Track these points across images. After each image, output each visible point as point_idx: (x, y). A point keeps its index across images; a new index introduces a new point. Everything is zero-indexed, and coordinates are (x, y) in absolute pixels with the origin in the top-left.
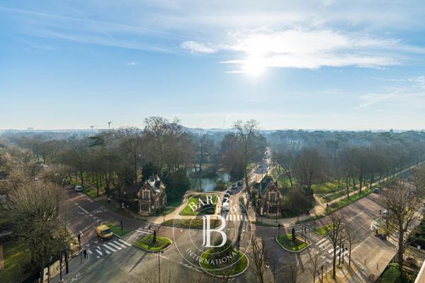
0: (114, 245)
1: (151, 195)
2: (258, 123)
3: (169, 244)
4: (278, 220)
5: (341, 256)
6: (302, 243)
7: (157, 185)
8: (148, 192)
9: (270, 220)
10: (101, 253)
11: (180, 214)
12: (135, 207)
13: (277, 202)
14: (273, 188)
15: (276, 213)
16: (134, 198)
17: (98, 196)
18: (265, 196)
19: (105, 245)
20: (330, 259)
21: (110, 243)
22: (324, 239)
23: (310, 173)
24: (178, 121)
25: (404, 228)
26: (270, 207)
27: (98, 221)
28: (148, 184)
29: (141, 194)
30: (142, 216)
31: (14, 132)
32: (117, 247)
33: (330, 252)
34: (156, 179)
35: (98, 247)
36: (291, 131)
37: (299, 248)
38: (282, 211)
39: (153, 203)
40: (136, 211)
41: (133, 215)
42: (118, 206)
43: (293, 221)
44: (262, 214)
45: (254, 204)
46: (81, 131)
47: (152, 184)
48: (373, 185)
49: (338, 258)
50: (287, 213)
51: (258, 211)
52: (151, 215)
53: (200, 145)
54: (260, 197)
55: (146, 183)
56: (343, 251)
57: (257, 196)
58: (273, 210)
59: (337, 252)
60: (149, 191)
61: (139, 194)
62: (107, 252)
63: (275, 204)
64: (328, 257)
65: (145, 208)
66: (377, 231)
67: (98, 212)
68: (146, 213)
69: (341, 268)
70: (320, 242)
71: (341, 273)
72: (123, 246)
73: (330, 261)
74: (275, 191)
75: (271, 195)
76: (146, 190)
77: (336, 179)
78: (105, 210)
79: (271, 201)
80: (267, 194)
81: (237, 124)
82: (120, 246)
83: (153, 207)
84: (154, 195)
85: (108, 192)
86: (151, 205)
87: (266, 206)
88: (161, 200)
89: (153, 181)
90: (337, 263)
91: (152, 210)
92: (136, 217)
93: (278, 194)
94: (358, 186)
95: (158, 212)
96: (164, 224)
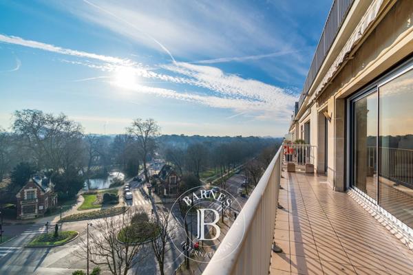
1: (38, 194)
2: (157, 122)
3: (76, 234)
7: (45, 183)
8: (33, 192)
11: (79, 210)
13: (176, 184)
14: (172, 173)
18: (166, 180)
26: (171, 189)
28: (34, 182)
29: (22, 194)
30: (23, 220)
34: (43, 177)
39: (41, 203)
44: (165, 194)
47: (40, 182)
52: (38, 217)
54: (162, 183)
55: (31, 180)
57: (159, 182)
60: (35, 189)
61: (19, 196)
63: (175, 186)
65: (30, 210)
66: (241, 193)
68: (32, 216)
74: (175, 175)
75: (172, 178)
76: (31, 189)
77: (212, 168)
79: (171, 184)
80: (168, 178)
81: (137, 122)
83: (41, 208)
84: (42, 194)
86: (38, 206)
87: (168, 189)
88: (50, 199)
89: (39, 179)
91: (39, 210)
92: (15, 223)
93: (177, 178)
94: (227, 171)
95: (49, 213)
96: (62, 221)
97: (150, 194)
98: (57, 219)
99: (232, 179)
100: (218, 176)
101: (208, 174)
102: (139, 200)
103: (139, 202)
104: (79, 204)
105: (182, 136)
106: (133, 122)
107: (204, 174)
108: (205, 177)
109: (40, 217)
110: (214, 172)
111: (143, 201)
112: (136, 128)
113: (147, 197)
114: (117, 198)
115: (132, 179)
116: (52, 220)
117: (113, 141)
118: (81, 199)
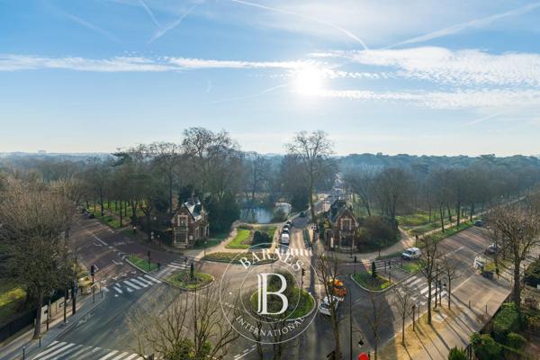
0: (138, 282)
1: (189, 221)
3: (211, 281)
4: (353, 255)
5: (438, 297)
6: (386, 281)
7: (197, 210)
8: (185, 218)
9: (343, 255)
10: (120, 291)
11: (226, 247)
12: (167, 239)
13: (352, 232)
14: (348, 213)
15: (351, 246)
16: (167, 227)
17: (122, 226)
18: (336, 224)
19: (126, 282)
20: (424, 300)
21: (133, 280)
22: (415, 277)
23: (395, 197)
24: (226, 133)
25: (520, 256)
26: (343, 238)
27: (119, 254)
28: (186, 208)
29: (176, 220)
30: (177, 249)
31: (21, 155)
32: (141, 284)
33: (422, 292)
34: (196, 203)
35: (118, 284)
36: (367, 155)
37: (383, 286)
38: (358, 244)
39: (191, 232)
40: (169, 243)
41: (165, 247)
42: (146, 237)
43: (374, 256)
44: (332, 246)
45: (322, 237)
46: (105, 154)
47: (191, 209)
48: (473, 217)
49: (434, 299)
50: (365, 246)
51: (327, 244)
52: (188, 248)
53: (253, 167)
54: (330, 227)
55: (183, 206)
56: (441, 291)
57: (326, 226)
58: (346, 243)
59: (433, 292)
60: (187, 216)
61: (173, 221)
62: (129, 289)
63: (349, 234)
64: (420, 298)
65: (181, 238)
66: (482, 268)
67: (120, 244)
68: (182, 245)
69: (438, 312)
70: (409, 281)
71: (439, 317)
72: (150, 283)
73: (423, 304)
74: (350, 217)
75: (345, 222)
76: (183, 215)
77: (426, 210)
78: (129, 242)
79: (344, 230)
80: (339, 221)
81: (301, 136)
82: (146, 284)
83: (191, 238)
84: (192, 222)
85: (135, 220)
86: (189, 235)
87: (337, 237)
88: (202, 230)
89: (192, 204)
90: (433, 306)
91: (189, 241)
92: (169, 250)
93: (353, 221)
94: (455, 218)
95: (198, 245)
96: (205, 258)
97: (314, 240)
98: (200, 255)
99: (464, 235)
100: (436, 226)
101: (416, 221)
102: (297, 246)
103: (297, 250)
104: (230, 239)
105: (379, 156)
106: (296, 136)
107: (409, 219)
108: (409, 224)
109: (190, 248)
110: (428, 218)
111: (301, 250)
112: (299, 144)
113: (309, 245)
114: (270, 240)
115: (299, 214)
116: (198, 254)
117: (280, 162)
118: (234, 233)
